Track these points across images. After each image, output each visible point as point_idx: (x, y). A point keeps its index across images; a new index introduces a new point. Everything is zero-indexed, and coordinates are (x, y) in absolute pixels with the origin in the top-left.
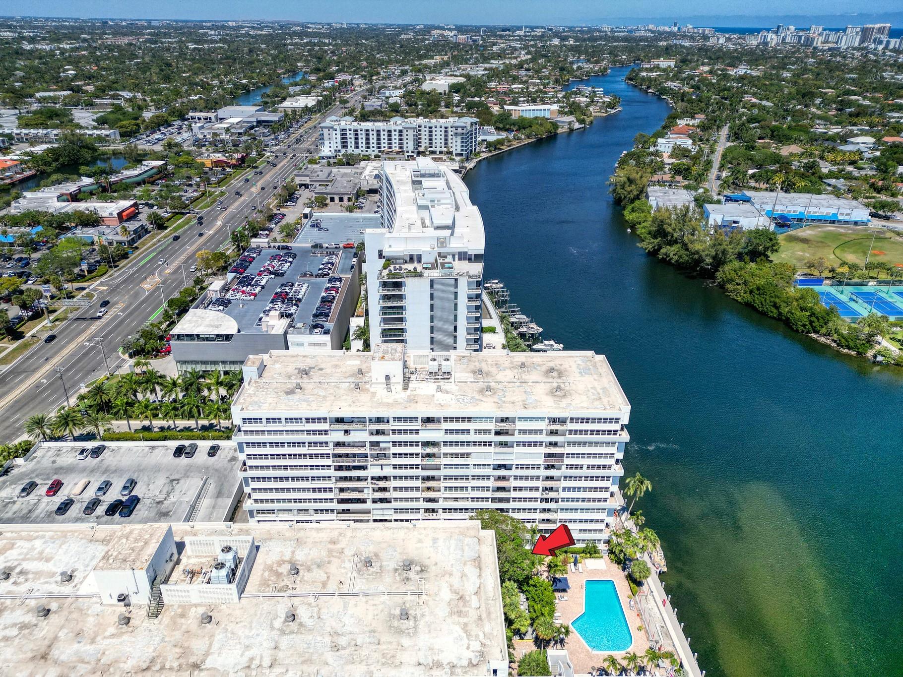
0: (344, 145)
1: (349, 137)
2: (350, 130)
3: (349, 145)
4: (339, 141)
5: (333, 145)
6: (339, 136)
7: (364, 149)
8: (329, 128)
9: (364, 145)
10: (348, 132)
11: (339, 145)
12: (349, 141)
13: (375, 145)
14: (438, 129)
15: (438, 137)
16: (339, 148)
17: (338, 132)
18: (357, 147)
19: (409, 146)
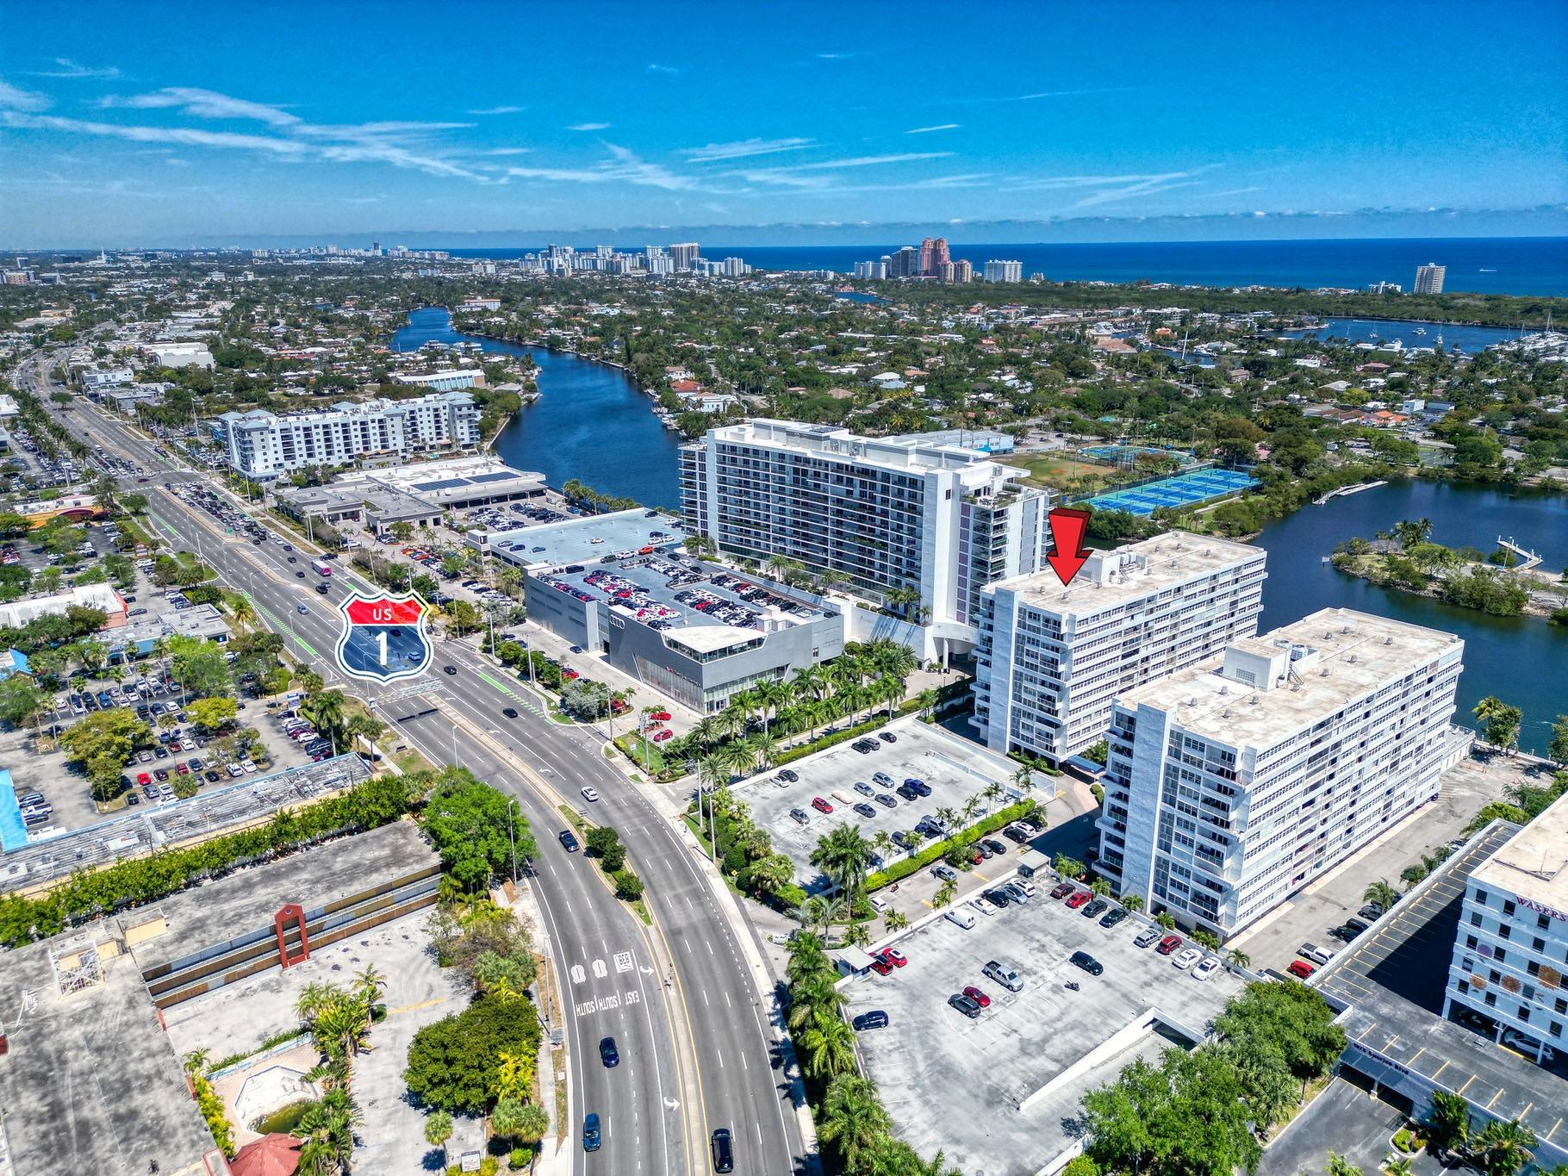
0: (289, 454)
1: (295, 440)
2: (297, 429)
3: (297, 453)
4: (280, 448)
5: (271, 456)
6: (279, 441)
7: (324, 456)
8: (261, 430)
9: (323, 450)
10: (295, 433)
11: (281, 455)
12: (296, 446)
13: (342, 448)
14: (424, 413)
15: (426, 425)
16: (282, 460)
17: (278, 435)
18: (310, 455)
19: (398, 441)
